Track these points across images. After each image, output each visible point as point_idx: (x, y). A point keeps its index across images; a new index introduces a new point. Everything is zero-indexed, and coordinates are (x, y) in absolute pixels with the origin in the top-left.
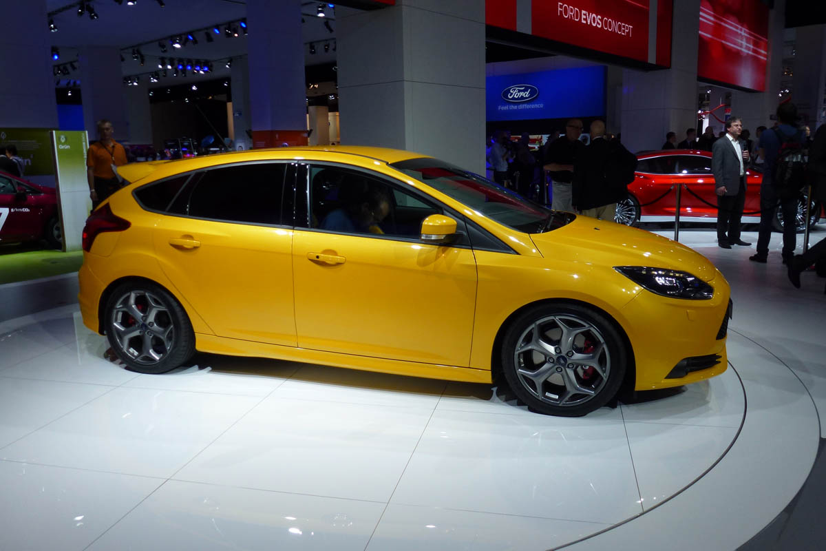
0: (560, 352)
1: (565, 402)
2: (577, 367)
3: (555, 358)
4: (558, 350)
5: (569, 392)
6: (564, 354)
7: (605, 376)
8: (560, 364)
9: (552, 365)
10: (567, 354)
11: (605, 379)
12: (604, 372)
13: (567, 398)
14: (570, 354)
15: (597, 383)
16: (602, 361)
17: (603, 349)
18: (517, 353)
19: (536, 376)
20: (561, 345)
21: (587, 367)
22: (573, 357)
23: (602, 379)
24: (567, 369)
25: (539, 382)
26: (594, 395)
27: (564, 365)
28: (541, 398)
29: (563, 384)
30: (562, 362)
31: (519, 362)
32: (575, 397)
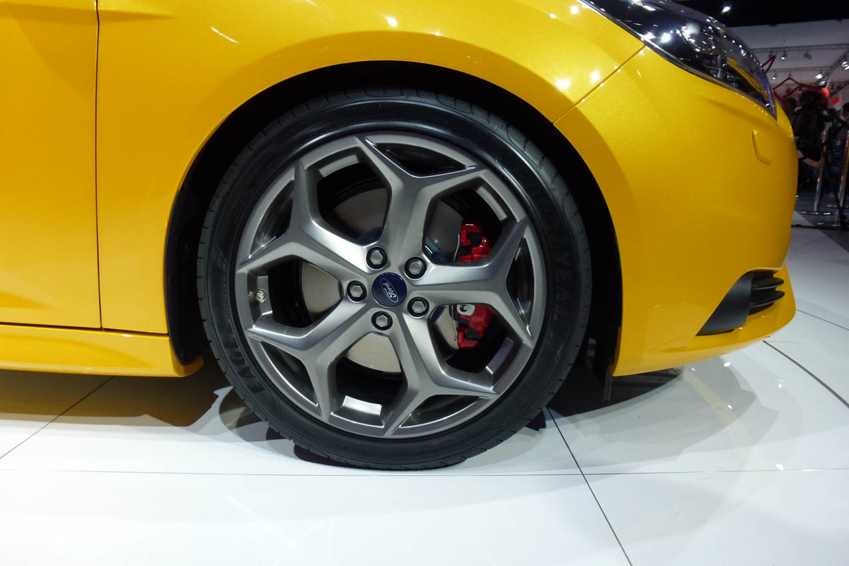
0: (385, 262)
1: (401, 425)
2: (438, 311)
3: (367, 283)
4: (378, 259)
5: (414, 394)
6: (394, 269)
7: (527, 336)
8: (385, 301)
9: (358, 306)
10: (406, 267)
11: (529, 343)
12: (526, 320)
13: (408, 412)
14: (413, 267)
15: (499, 358)
16: (518, 285)
17: (524, 241)
18: (243, 271)
19: (307, 345)
20: (386, 241)
21: (470, 311)
22: (427, 279)
23: (518, 344)
24: (408, 319)
25: (319, 363)
26: (494, 398)
27: (396, 306)
28: (326, 414)
29: (397, 370)
30: (391, 294)
31: (255, 305)
32: (434, 407)
